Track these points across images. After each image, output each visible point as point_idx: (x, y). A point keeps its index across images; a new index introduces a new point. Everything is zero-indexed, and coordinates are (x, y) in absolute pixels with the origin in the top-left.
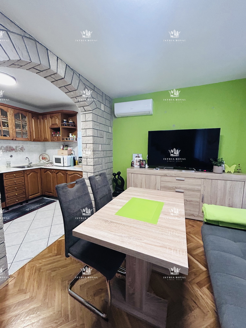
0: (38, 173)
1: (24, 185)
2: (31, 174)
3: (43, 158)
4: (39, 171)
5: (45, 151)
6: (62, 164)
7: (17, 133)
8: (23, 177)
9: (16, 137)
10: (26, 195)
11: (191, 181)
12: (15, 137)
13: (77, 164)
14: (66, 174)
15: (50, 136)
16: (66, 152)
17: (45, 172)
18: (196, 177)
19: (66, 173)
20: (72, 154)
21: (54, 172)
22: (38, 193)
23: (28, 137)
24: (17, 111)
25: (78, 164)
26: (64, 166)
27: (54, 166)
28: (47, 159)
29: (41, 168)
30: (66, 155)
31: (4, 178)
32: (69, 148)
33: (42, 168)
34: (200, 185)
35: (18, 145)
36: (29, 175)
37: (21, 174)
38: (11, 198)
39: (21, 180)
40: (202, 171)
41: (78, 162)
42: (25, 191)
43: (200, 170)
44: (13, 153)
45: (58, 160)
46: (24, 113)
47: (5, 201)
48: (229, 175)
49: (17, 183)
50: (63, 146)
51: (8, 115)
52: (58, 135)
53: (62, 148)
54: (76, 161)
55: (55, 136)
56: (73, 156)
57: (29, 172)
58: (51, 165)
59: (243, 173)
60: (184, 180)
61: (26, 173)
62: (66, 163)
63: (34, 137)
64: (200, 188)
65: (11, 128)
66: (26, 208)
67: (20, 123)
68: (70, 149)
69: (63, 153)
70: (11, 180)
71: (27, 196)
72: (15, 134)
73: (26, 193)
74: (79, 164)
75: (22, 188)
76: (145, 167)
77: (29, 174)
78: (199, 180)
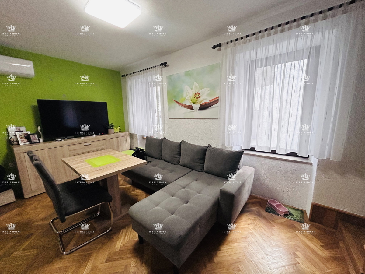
11: (97, 143)
18: (99, 139)
34: (103, 145)
40: (101, 134)
43: (99, 134)
48: (117, 134)
59: (122, 131)
60: (91, 144)
64: (103, 147)
76: (39, 142)
78: (101, 142)
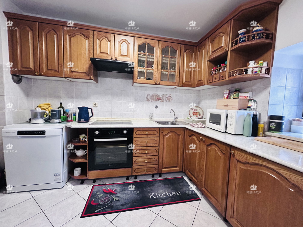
0: (180, 135)
1: (158, 151)
2: (169, 135)
3: (194, 113)
4: (182, 133)
5: (199, 103)
6: (221, 128)
7: (162, 75)
8: (158, 138)
9: (161, 80)
10: (158, 166)
12: (159, 80)
13: (260, 132)
14: (228, 155)
15: (206, 75)
16: (234, 102)
17: (190, 136)
19: (230, 153)
20: (249, 107)
21: (204, 141)
22: (176, 167)
23: (176, 80)
24: (166, 44)
25: (264, 133)
26: (226, 132)
27: (206, 129)
28: (200, 115)
29: (185, 128)
30: (233, 108)
31: (134, 135)
32: (243, 95)
33: (187, 129)
35: (165, 93)
36: (166, 137)
37: (156, 133)
38: (140, 164)
39: (155, 142)
41: (264, 128)
42: (157, 159)
44: (158, 103)
45: (215, 119)
46: (174, 46)
47: (132, 167)
49: (148, 145)
50: (230, 91)
51: (155, 51)
52: (221, 71)
53: (226, 95)
54: (261, 126)
55: (215, 73)
56: (252, 112)
57: (167, 132)
58: (202, 125)
61: (163, 132)
62: (233, 126)
63: (184, 81)
65: (156, 69)
66: (151, 184)
67: (168, 61)
68: (246, 97)
69: (227, 106)
70: (142, 138)
71: (160, 167)
72: (159, 76)
73: (158, 162)
74: (267, 133)
75: (154, 154)
77: (167, 135)
